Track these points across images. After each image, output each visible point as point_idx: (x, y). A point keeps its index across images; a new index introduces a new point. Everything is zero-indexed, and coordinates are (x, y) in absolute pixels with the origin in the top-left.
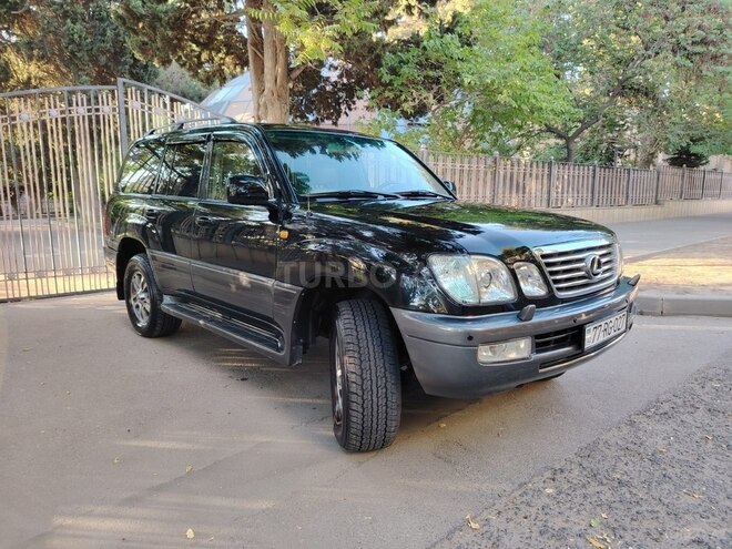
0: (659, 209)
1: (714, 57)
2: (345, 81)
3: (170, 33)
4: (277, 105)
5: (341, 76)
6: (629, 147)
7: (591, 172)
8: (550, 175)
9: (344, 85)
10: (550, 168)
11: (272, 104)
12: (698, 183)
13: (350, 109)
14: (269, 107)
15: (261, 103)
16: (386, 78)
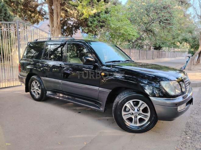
0: (153, 60)
1: (169, 24)
2: (75, 25)
3: (23, 7)
4: (58, 30)
5: (74, 23)
6: (145, 45)
7: (139, 51)
8: (130, 52)
9: (74, 26)
10: (130, 50)
11: (56, 30)
12: (161, 54)
13: (76, 33)
14: (55, 31)
15: (53, 30)
16: (90, 24)
